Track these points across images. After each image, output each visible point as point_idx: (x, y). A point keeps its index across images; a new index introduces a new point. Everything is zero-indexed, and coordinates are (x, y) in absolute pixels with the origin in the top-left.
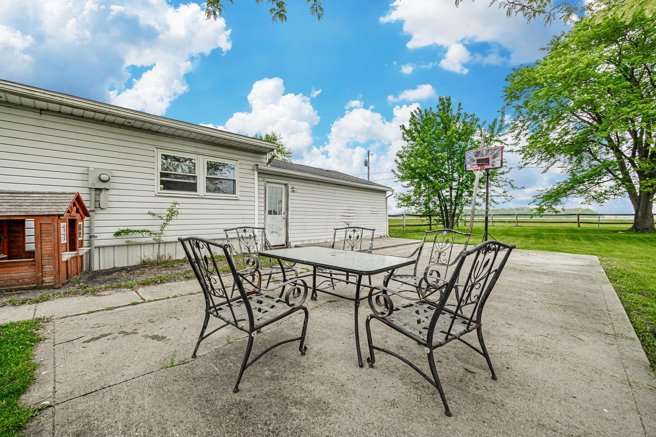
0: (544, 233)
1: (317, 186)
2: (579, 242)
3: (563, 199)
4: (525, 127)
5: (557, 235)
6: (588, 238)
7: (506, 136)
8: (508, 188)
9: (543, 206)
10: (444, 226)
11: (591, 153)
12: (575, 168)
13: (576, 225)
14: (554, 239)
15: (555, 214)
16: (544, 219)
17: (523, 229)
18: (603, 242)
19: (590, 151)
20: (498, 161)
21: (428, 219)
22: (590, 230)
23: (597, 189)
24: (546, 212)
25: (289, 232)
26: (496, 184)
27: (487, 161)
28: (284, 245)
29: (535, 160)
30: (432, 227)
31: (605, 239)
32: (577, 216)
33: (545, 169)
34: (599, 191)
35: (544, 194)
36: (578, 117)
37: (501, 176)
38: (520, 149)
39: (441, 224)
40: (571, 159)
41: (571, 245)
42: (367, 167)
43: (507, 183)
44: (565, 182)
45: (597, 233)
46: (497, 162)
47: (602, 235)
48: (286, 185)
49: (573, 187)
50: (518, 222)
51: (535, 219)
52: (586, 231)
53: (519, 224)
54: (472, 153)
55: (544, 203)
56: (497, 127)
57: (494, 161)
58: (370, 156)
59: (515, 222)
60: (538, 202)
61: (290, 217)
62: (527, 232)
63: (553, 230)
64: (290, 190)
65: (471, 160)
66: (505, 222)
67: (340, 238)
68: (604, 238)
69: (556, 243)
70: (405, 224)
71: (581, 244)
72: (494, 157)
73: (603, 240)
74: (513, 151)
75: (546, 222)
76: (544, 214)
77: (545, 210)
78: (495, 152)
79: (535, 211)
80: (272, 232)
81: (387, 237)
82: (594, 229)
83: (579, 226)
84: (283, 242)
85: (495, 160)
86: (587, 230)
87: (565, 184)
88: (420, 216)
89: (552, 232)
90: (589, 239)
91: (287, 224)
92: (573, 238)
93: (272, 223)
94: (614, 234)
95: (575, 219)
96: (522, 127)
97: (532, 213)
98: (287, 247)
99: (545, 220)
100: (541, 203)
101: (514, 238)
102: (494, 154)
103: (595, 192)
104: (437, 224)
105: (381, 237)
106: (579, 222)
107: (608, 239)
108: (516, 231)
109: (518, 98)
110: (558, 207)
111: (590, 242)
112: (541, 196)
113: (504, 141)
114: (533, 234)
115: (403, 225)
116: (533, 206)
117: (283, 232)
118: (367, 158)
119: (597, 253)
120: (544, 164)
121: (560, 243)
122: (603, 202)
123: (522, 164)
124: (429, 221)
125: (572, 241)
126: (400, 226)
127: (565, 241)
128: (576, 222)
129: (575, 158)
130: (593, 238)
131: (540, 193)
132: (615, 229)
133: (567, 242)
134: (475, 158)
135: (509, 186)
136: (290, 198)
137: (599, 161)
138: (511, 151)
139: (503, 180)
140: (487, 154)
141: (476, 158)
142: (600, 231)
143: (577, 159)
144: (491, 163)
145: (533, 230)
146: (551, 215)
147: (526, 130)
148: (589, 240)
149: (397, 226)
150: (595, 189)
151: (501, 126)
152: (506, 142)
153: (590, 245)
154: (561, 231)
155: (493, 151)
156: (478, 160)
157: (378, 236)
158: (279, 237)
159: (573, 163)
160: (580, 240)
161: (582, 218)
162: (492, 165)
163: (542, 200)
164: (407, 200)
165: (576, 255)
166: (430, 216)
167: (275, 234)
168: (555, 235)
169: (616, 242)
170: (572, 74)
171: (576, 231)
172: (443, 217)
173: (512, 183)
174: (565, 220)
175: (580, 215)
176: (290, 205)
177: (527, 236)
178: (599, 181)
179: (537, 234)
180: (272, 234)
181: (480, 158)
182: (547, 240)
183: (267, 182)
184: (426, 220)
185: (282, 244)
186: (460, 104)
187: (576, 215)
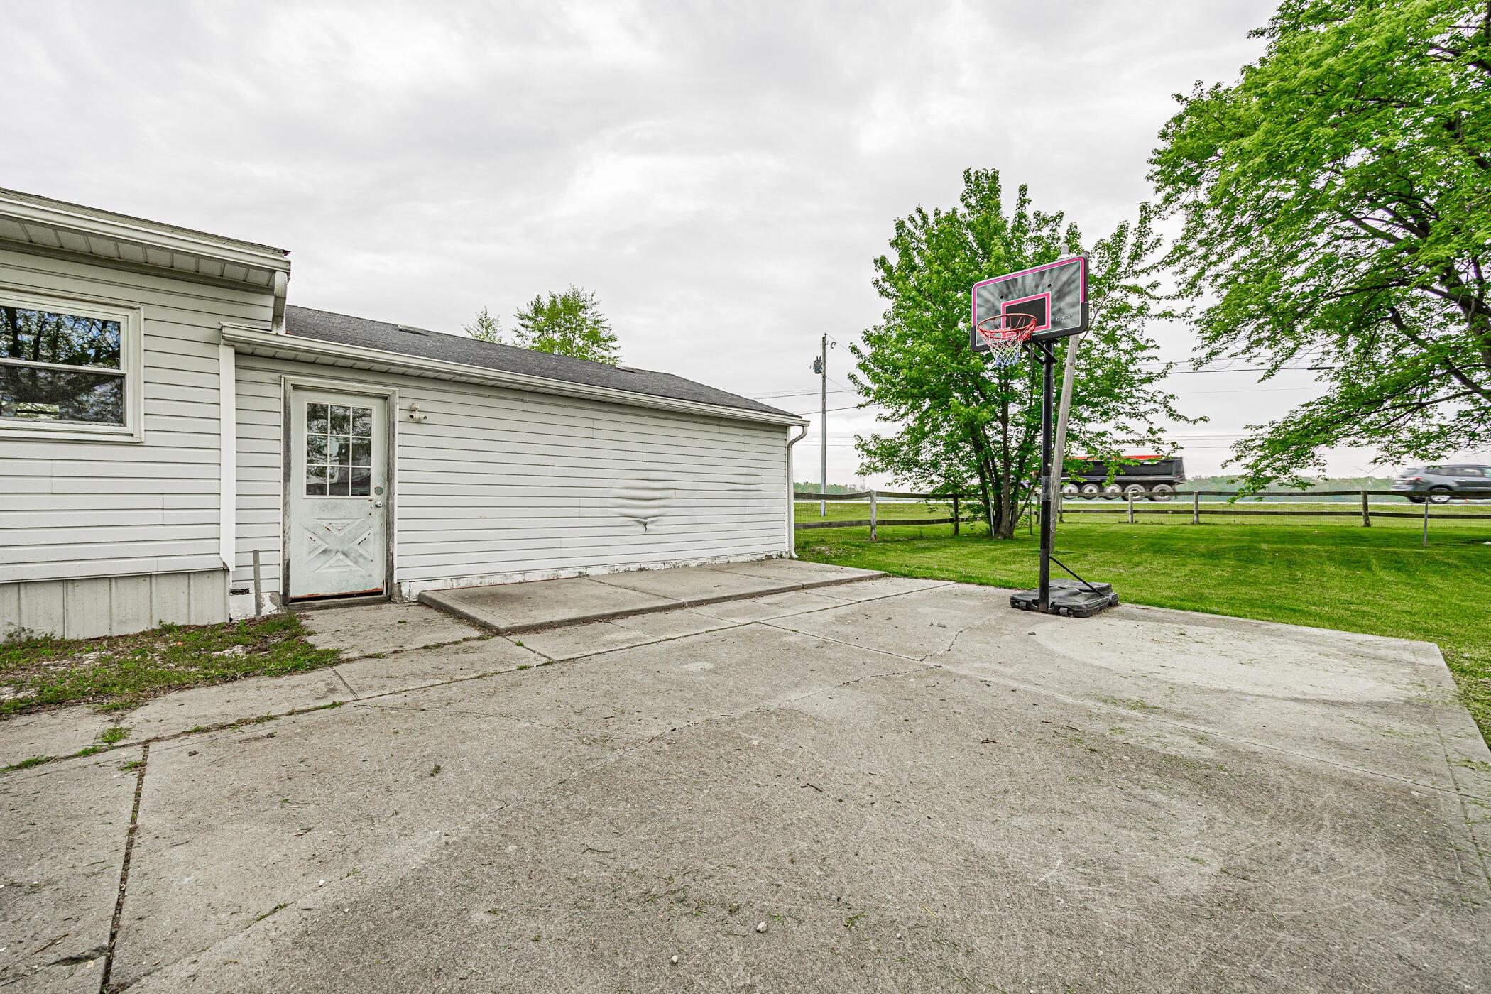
0: (1264, 546)
1: (518, 405)
2: (1367, 574)
3: (1321, 451)
4: (1214, 258)
5: (1303, 552)
6: (1397, 562)
7: (1155, 276)
8: (1160, 420)
9: (1263, 470)
10: (990, 523)
11: (1401, 327)
12: (1355, 368)
13: (1360, 521)
14: (1291, 564)
15: (1298, 490)
16: (1268, 503)
17: (1210, 533)
18: (1444, 576)
19: (1396, 319)
20: (1073, 305)
21: (949, 505)
22: (1400, 536)
23: (1417, 422)
24: (1273, 486)
25: (396, 549)
26: (1127, 408)
27: (1037, 308)
28: (381, 593)
29: (1242, 344)
30: (962, 525)
31: (1449, 565)
32: (1360, 497)
33: (1268, 366)
34: (1424, 429)
35: (1267, 436)
36: (1359, 222)
37: (1146, 386)
38: (1201, 316)
39: (982, 519)
40: (1342, 345)
41: (1342, 589)
42: (820, 375)
43: (1157, 406)
44: (1327, 400)
45: (1421, 546)
46: (1071, 311)
47: (1438, 554)
48: (385, 398)
49: (1348, 418)
50: (1201, 512)
51: (1241, 503)
52: (1386, 539)
53: (1203, 518)
54: (990, 286)
55: (1266, 462)
56: (1128, 249)
57: (1060, 310)
58: (828, 347)
59: (1191, 512)
60: (1249, 460)
61: (397, 500)
62: (1219, 540)
63: (1295, 537)
64: (399, 415)
65: (989, 309)
66: (1166, 512)
67: (613, 565)
68: (1445, 564)
69: (1294, 580)
70: (875, 517)
71: (1373, 585)
72: (1061, 295)
73: (1443, 568)
74: (1172, 315)
75: (1276, 513)
76: (1267, 491)
77: (1269, 480)
78: (1064, 277)
79: (1241, 485)
80: (325, 551)
81: (791, 558)
82: (1412, 532)
83: (1367, 524)
84: (377, 582)
85: (1062, 305)
86: (1391, 535)
87: (1325, 407)
88: (926, 497)
89: (1290, 542)
90: (1397, 564)
91: (389, 525)
92: (1349, 562)
93: (325, 523)
94: (1472, 551)
95: (1356, 503)
96: (1205, 257)
97: (1235, 488)
98: (389, 599)
99: (1276, 506)
100: (1260, 460)
101: (1172, 561)
102: (1060, 284)
103: (1412, 431)
104: (974, 519)
105: (769, 558)
106: (1367, 514)
107: (1456, 567)
108: (1188, 539)
109: (1195, 182)
110: (1308, 473)
111: (1403, 577)
112: (1258, 442)
113: (1149, 291)
114: (1230, 549)
115: (869, 523)
116: (1237, 470)
117: (375, 550)
118: (820, 354)
119: (1432, 623)
120: (1265, 353)
121: (1309, 577)
122: (1440, 456)
123: (1202, 354)
124: (952, 510)
125: (1345, 572)
126: (860, 523)
127: (1323, 574)
128: (1359, 514)
129: (1353, 343)
130: (1410, 564)
131: (1252, 433)
132: (1476, 533)
133: (1331, 578)
134: (1001, 304)
135: (1163, 413)
136: (398, 440)
137: (1422, 344)
138: (1167, 315)
139: (1145, 396)
140: (1037, 286)
141: (1004, 301)
142: (1430, 538)
143: (1362, 345)
144: (1049, 317)
145: (1235, 534)
146: (1290, 494)
147: (1215, 264)
148: (1399, 570)
149: (850, 524)
150: (1410, 423)
151: (1138, 246)
152: (1157, 292)
153: (1403, 590)
154: (1315, 538)
155: (1055, 273)
156: (1009, 309)
157: (759, 557)
158: (356, 568)
159: (1348, 354)
160: (1370, 570)
161: (1375, 503)
162: (1055, 323)
163: (1261, 453)
164: (887, 454)
165: (1360, 637)
166: (955, 497)
167: (340, 556)
168: (1297, 551)
169: (1482, 575)
170: (1341, 76)
171: (1357, 539)
172: (986, 501)
173: (1172, 403)
174: (1330, 506)
175: (1370, 493)
176: (398, 464)
177: (1214, 556)
178: (1424, 401)
179: (1243, 548)
180: (323, 558)
181: (1015, 300)
182: (1269, 567)
183: (295, 387)
184: (943, 509)
185: (369, 589)
186: (1023, 190)
187: (1358, 493)
